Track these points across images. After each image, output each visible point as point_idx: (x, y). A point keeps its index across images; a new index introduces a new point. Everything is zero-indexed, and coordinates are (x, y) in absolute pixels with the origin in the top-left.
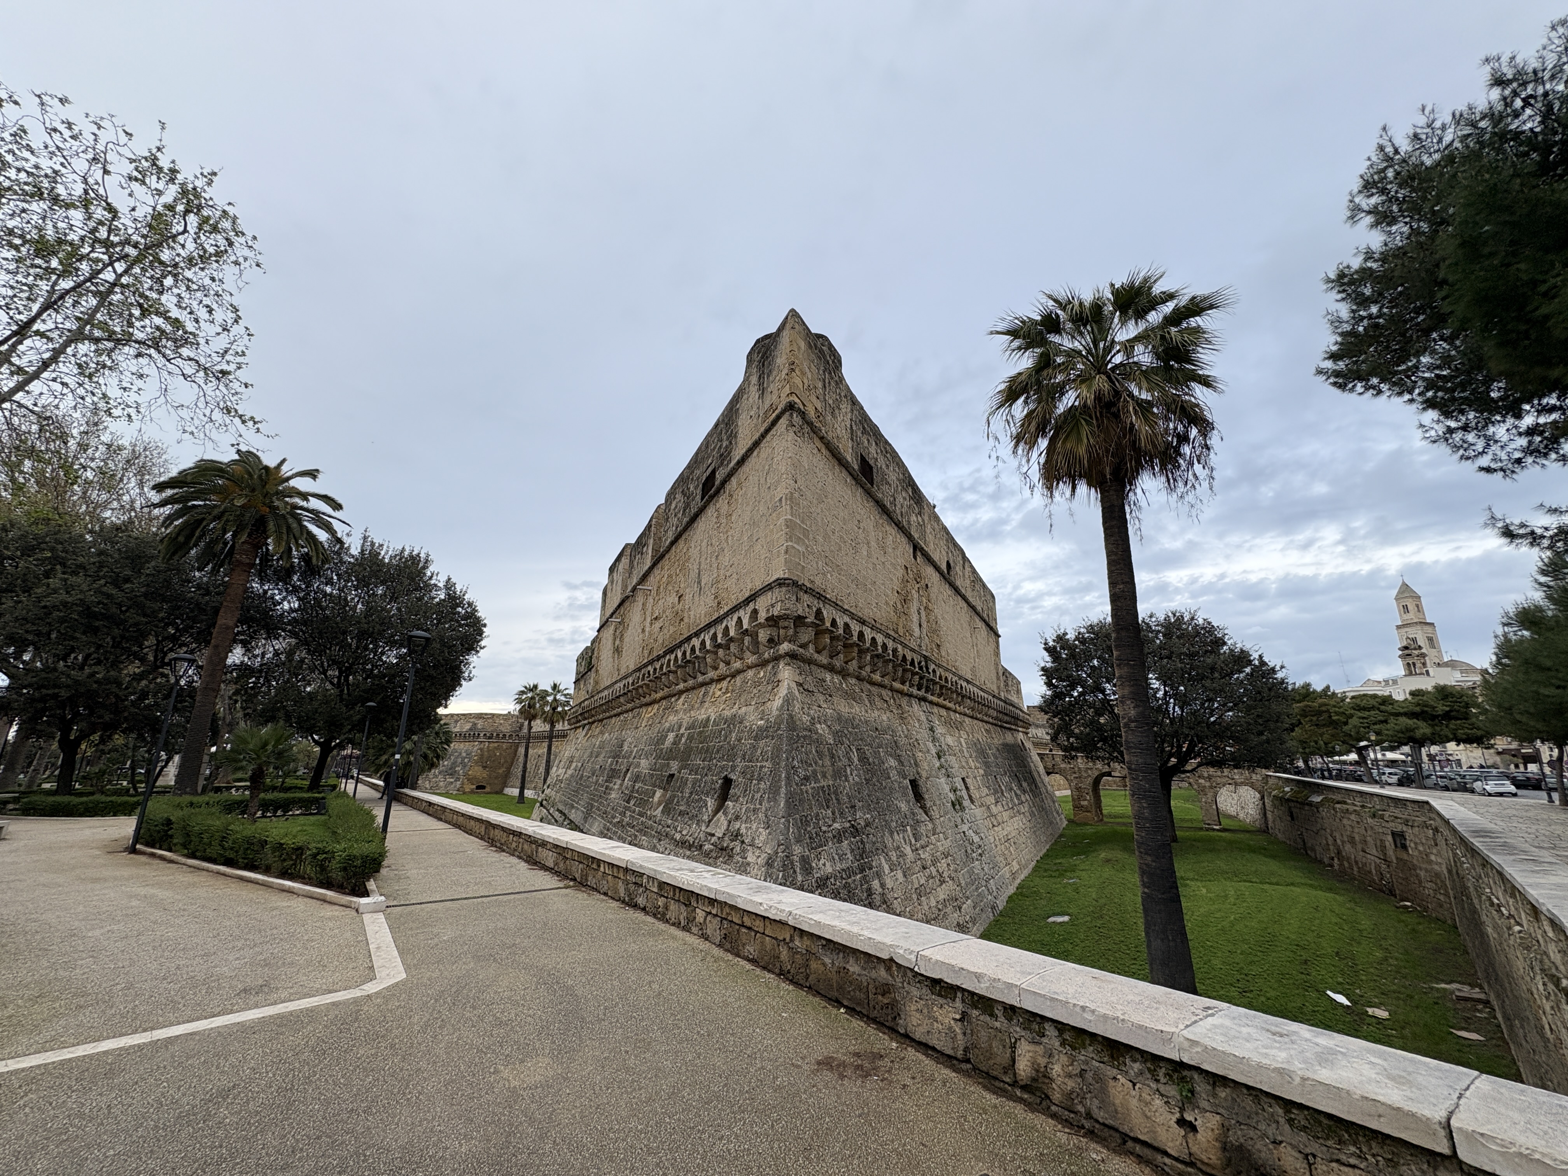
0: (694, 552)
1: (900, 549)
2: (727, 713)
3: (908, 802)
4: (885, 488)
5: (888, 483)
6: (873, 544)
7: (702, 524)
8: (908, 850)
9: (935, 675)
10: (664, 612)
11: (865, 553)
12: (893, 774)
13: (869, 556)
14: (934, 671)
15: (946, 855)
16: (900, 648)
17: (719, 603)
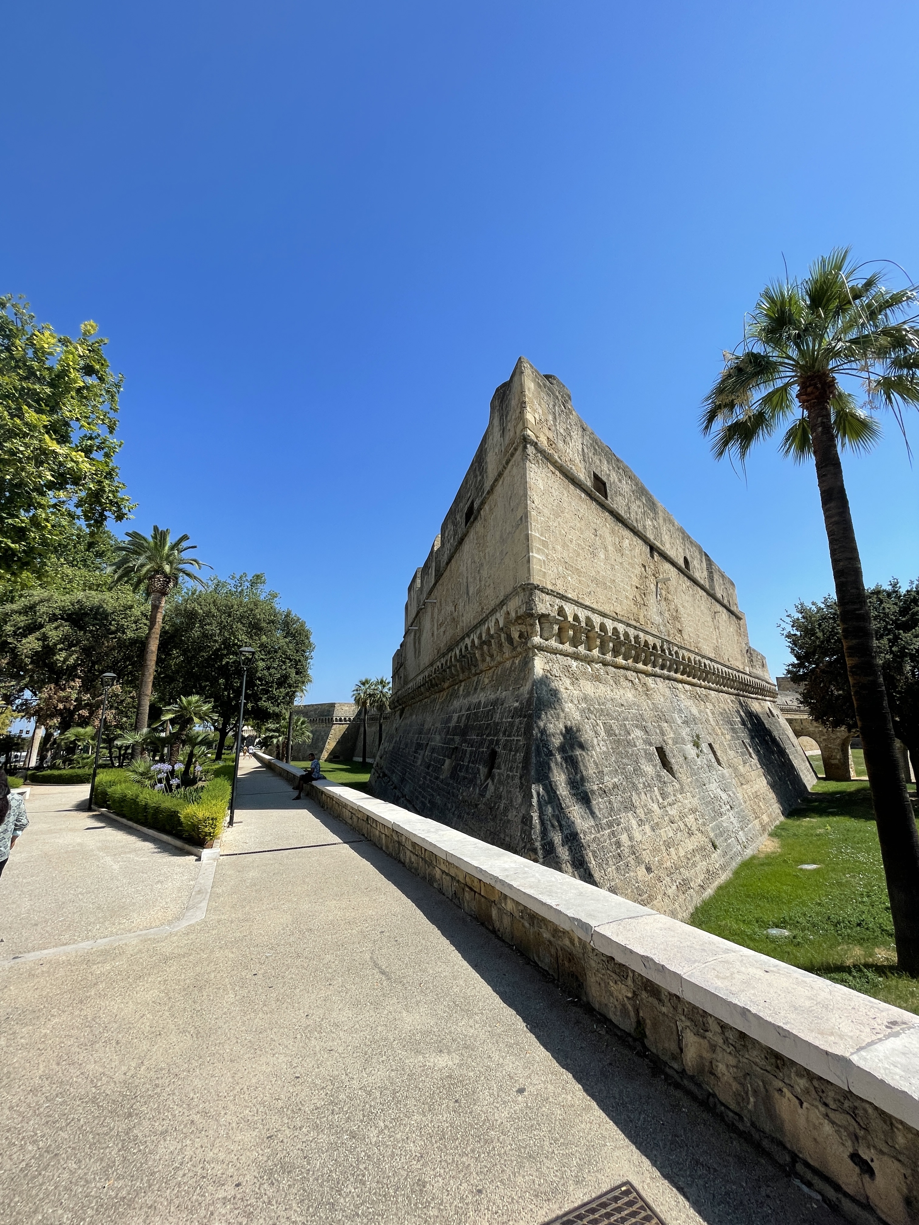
0: (463, 569)
1: (637, 551)
2: (493, 697)
3: (655, 766)
4: (619, 499)
5: (621, 494)
6: (610, 548)
7: (467, 547)
8: (655, 807)
9: (677, 656)
10: (446, 619)
11: (603, 556)
12: (640, 744)
13: (607, 558)
14: (676, 653)
15: (693, 811)
16: (641, 635)
17: (483, 609)
